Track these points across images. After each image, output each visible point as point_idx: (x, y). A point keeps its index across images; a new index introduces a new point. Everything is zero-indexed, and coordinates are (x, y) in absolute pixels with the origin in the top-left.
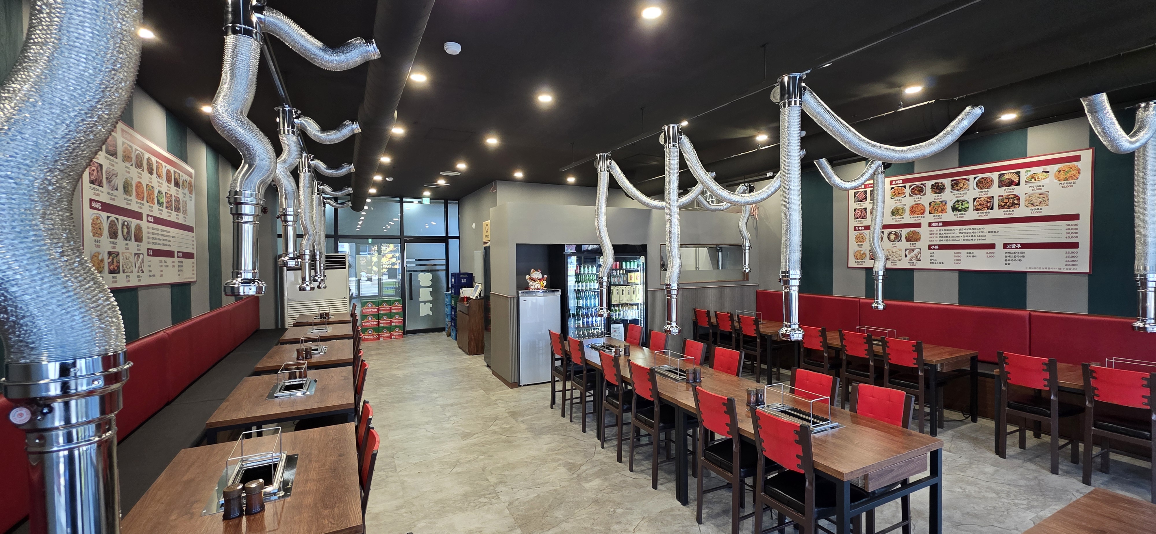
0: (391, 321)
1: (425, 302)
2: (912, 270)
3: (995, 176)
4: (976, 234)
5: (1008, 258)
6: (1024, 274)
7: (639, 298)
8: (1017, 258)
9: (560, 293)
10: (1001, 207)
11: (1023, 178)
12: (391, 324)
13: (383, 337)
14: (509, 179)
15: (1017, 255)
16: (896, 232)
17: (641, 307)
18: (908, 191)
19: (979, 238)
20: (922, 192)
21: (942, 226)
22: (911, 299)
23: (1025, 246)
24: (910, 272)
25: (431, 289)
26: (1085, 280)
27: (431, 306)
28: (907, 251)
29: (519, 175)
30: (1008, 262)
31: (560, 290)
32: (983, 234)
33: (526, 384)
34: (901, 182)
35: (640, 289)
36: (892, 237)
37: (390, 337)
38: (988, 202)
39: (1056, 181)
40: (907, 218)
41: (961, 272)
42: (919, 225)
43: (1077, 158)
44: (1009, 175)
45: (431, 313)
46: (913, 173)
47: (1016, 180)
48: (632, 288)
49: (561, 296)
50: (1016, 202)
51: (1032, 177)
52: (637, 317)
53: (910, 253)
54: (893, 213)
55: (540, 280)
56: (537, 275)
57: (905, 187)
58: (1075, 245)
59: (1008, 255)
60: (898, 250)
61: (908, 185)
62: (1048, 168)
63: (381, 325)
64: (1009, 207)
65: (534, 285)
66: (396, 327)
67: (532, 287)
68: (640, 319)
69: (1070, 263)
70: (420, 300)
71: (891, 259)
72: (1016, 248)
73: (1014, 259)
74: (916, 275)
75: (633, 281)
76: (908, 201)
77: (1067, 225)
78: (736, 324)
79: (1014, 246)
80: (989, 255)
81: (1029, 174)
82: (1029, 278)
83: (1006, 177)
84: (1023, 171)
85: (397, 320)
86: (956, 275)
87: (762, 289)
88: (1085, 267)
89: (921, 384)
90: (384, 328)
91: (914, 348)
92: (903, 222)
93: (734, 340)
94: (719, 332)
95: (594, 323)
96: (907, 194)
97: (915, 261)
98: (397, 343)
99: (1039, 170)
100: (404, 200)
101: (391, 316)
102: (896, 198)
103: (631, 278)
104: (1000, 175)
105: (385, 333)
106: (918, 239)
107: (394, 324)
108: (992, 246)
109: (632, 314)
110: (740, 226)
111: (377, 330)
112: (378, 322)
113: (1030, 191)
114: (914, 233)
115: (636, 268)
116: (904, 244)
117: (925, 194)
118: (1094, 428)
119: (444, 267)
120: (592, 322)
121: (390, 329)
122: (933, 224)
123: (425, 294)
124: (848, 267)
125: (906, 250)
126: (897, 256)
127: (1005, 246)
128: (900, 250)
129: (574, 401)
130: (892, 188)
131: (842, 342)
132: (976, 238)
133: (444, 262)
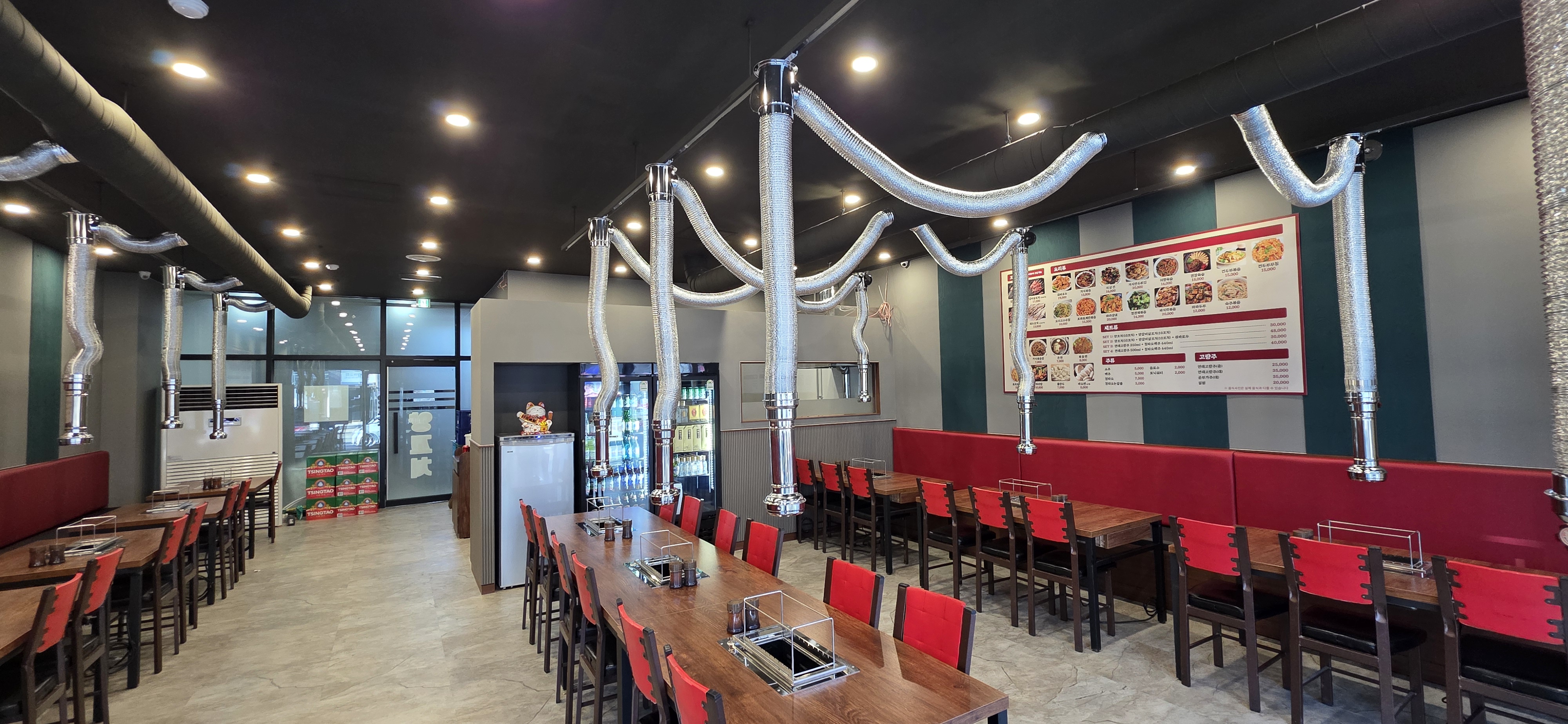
0: (357, 487)
1: (419, 457)
2: (1084, 394)
3: (1179, 256)
4: (1161, 341)
5: (1202, 375)
6: (1222, 396)
7: (708, 444)
8: (1213, 375)
9: (573, 439)
10: (1189, 301)
11: (1214, 259)
12: (357, 492)
13: (342, 512)
14: (522, 269)
15: (1213, 369)
16: (1061, 340)
17: (711, 457)
18: (1073, 281)
19: (1165, 346)
20: (1091, 281)
21: (1118, 330)
22: (1084, 436)
23: (1223, 356)
24: (1081, 396)
25: (430, 437)
26: (1299, 403)
27: (430, 461)
28: (1077, 367)
29: (534, 260)
30: (1202, 380)
31: (573, 434)
32: (1169, 340)
33: (512, 585)
34: (1064, 268)
35: (709, 428)
36: (1057, 347)
37: (356, 512)
38: (1173, 294)
39: (1254, 262)
40: (1074, 321)
41: (1144, 394)
42: (1089, 329)
43: (1278, 230)
44: (1196, 254)
45: (429, 473)
46: (1078, 255)
47: (1205, 262)
48: (696, 428)
49: (575, 443)
50: (1207, 293)
51: (1225, 257)
52: (706, 472)
53: (1080, 369)
54: (1057, 313)
55: (542, 418)
56: (536, 411)
57: (1069, 275)
58: (1283, 354)
59: (1202, 369)
60: (1065, 366)
61: (1072, 272)
62: (1243, 243)
63: (340, 494)
64: (1199, 301)
65: (530, 428)
66: (365, 496)
67: (526, 430)
68: (709, 475)
69: (1279, 380)
70: (411, 452)
71: (1058, 378)
72: (1211, 360)
73: (1209, 375)
74: (1089, 400)
75: (697, 417)
76: (1075, 295)
77: (1272, 325)
78: (845, 480)
79: (1208, 357)
80: (1178, 370)
81: (1222, 252)
82: (1230, 402)
83: (1193, 257)
84: (1212, 248)
85: (368, 486)
86: (1139, 399)
87: (900, 426)
88: (1297, 385)
89: (1075, 569)
90: (344, 498)
91: (1062, 514)
92: (1069, 325)
93: (843, 503)
94: (825, 492)
95: (634, 483)
96: (1073, 286)
97: (1086, 381)
98: (367, 521)
99: (1232, 246)
100: (388, 301)
101: (356, 478)
102: (1061, 292)
103: (694, 413)
104: (1186, 256)
105: (347, 506)
106: (1089, 350)
107: (361, 492)
108: (1181, 358)
109: (700, 468)
110: (854, 335)
111: (333, 501)
112: (335, 489)
113: (1223, 277)
114: (1084, 340)
115: (703, 397)
116: (1072, 357)
117: (1094, 285)
118: (1301, 637)
119: (453, 403)
120: (630, 481)
121: (355, 499)
122: (1106, 328)
123: (419, 445)
124: (1005, 392)
125: (1075, 365)
126: (1064, 374)
127: (1198, 357)
128: (1068, 365)
129: (554, 616)
130: (1054, 277)
131: (973, 506)
132: (1161, 346)
133: (453, 395)
